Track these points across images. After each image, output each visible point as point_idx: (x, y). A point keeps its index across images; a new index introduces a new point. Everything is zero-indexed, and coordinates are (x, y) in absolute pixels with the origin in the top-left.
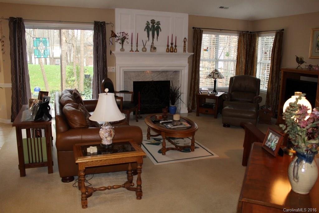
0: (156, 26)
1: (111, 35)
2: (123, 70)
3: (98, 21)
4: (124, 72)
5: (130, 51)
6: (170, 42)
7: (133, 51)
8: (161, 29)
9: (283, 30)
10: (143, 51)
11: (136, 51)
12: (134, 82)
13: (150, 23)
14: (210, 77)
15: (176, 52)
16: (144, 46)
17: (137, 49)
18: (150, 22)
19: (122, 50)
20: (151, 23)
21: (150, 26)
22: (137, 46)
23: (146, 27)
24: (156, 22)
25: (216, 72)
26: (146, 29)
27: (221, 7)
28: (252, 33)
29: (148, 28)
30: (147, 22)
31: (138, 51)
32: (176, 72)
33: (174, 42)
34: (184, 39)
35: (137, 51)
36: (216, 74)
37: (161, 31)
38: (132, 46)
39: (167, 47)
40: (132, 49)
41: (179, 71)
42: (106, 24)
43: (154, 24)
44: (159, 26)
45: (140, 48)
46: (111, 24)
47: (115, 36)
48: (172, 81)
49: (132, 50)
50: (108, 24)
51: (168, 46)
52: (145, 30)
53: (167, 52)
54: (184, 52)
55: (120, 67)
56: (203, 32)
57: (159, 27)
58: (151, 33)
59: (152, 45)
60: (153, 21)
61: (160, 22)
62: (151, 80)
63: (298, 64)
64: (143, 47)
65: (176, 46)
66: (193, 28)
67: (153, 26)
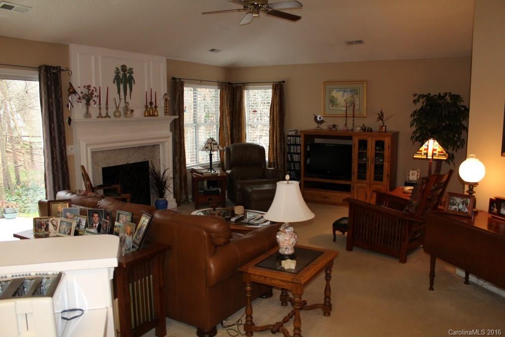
0: (128, 75)
1: (69, 90)
2: (91, 150)
3: (50, 65)
4: (92, 152)
5: (98, 117)
6: (149, 100)
7: (102, 117)
8: (134, 81)
9: (284, 82)
10: (115, 116)
11: (105, 117)
12: (104, 169)
13: (120, 70)
14: (207, 149)
15: (157, 116)
16: (117, 108)
17: (107, 113)
18: (120, 68)
19: (88, 115)
20: (122, 70)
21: (121, 76)
22: (107, 108)
23: (116, 76)
24: (128, 68)
25: (213, 142)
26: (116, 81)
27: (213, 50)
28: (234, 85)
29: (117, 80)
30: (116, 70)
31: (109, 117)
32: (155, 147)
33: (153, 100)
34: (165, 95)
35: (107, 116)
36: (214, 144)
37: (134, 83)
38: (100, 108)
39: (145, 109)
40: (100, 114)
41: (159, 145)
42: (62, 72)
43: (126, 73)
44: (132, 75)
45: (111, 112)
46: (68, 70)
47: (74, 92)
48: (151, 161)
49: (100, 116)
50: (63, 70)
51: (147, 107)
52: (114, 82)
53: (145, 116)
54: (165, 115)
55: (87, 145)
56: (185, 84)
57: (132, 77)
58: (122, 86)
59: (126, 107)
60: (124, 68)
61: (132, 69)
62: (125, 163)
63: (317, 124)
64: (115, 109)
65: (156, 107)
66: (173, 78)
67: (125, 75)
